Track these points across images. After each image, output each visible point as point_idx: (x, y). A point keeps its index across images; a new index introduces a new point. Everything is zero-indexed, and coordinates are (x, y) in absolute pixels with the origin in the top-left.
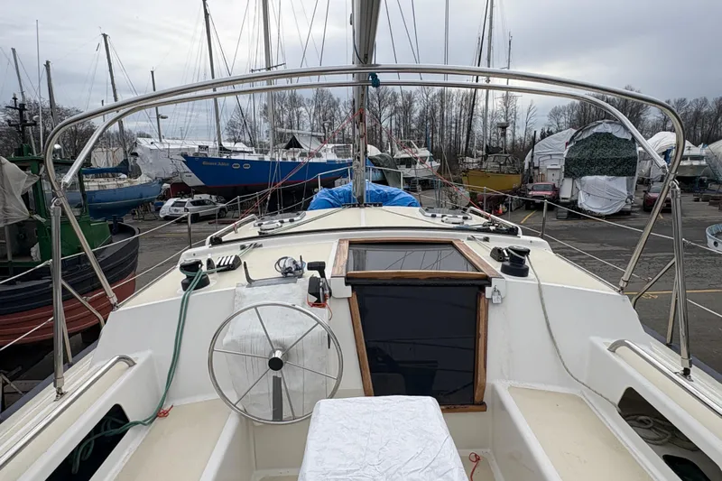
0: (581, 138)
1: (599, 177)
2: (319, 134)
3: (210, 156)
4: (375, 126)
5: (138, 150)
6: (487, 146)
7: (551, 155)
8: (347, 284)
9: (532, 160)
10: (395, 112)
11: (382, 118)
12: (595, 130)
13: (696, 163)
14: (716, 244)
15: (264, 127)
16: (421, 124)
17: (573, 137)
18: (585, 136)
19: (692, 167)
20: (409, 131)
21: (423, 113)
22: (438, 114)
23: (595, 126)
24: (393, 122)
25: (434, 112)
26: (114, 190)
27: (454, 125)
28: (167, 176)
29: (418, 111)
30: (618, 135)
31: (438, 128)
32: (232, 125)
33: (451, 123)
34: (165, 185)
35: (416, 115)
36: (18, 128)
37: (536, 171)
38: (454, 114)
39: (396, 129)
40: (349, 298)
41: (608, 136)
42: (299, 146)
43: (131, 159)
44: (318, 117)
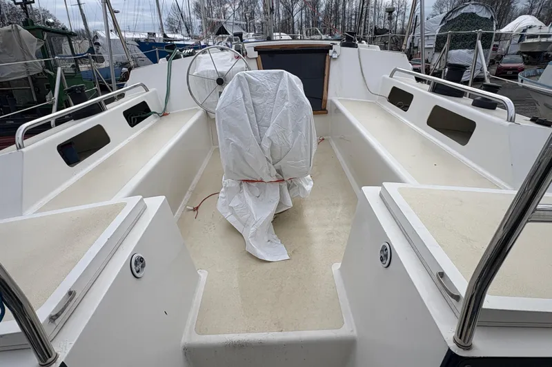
0: (450, 19)
1: (461, 50)
2: (242, 23)
3: (157, 42)
4: (289, 19)
5: (99, 41)
6: (375, 28)
7: (428, 36)
8: (255, 51)
9: (413, 41)
10: (305, 6)
11: (294, 13)
12: (462, 11)
13: (544, 40)
14: (522, 81)
15: (197, 22)
16: (326, 16)
17: (444, 18)
18: (454, 17)
19: (540, 43)
20: (316, 23)
21: (328, 6)
22: (341, 7)
23: (463, 7)
24: (304, 14)
25: (337, 6)
26: (86, 72)
27: (353, 17)
28: (124, 61)
29: (324, 5)
30: (481, 15)
31: (341, 20)
32: (170, 21)
33: (352, 15)
34: (124, 69)
35: (322, 9)
36: (22, 6)
37: (415, 51)
38: (354, 7)
39: (306, 22)
40: (256, 58)
41: (473, 15)
42: (226, 33)
43: (95, 48)
44: (241, 12)
